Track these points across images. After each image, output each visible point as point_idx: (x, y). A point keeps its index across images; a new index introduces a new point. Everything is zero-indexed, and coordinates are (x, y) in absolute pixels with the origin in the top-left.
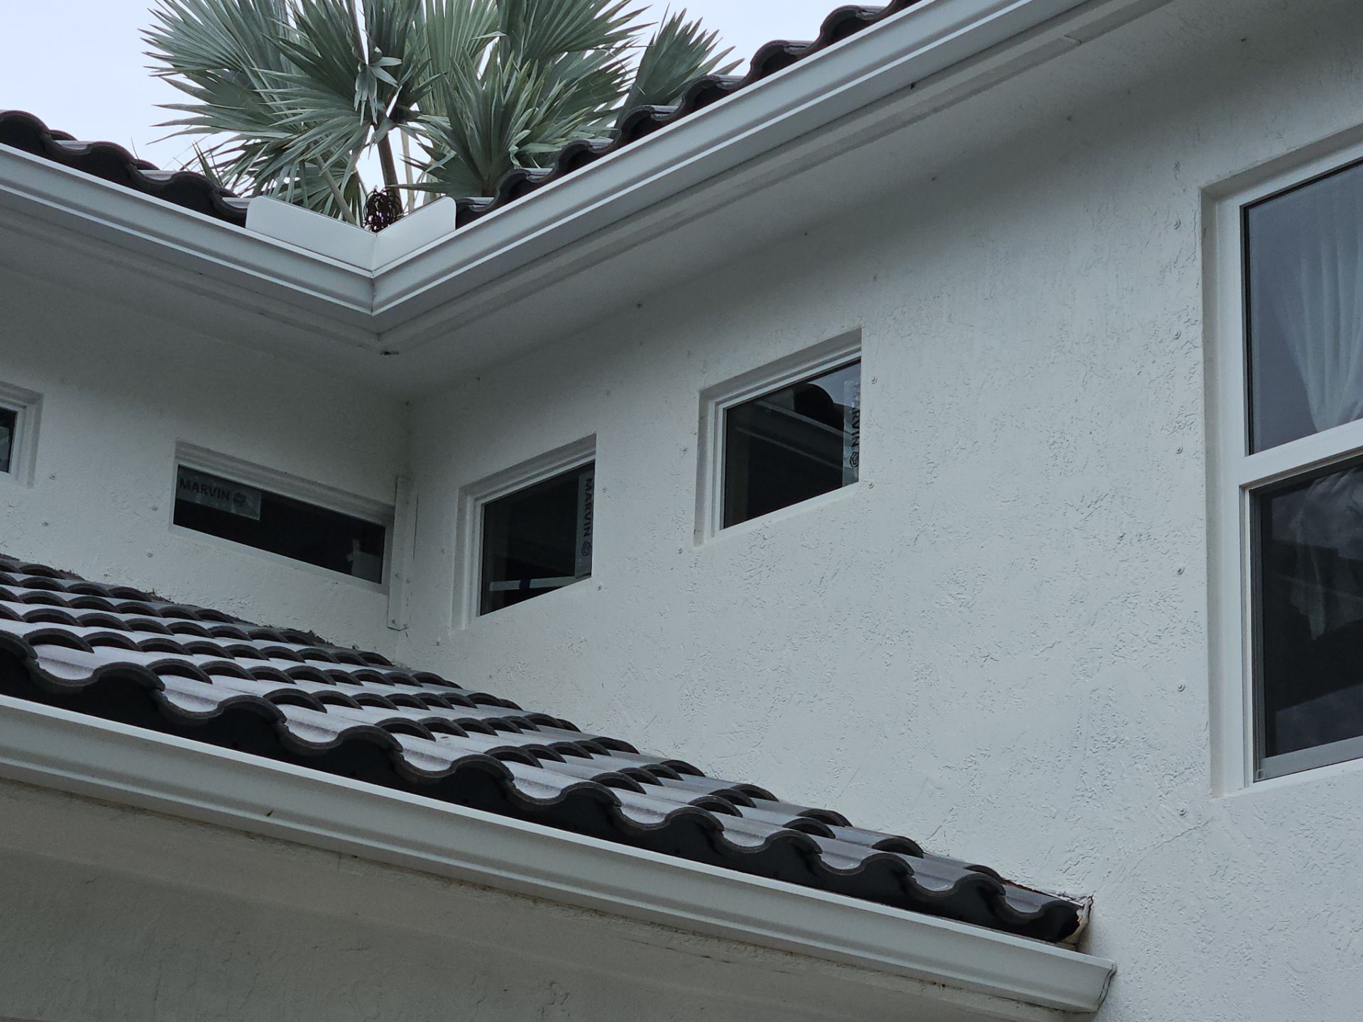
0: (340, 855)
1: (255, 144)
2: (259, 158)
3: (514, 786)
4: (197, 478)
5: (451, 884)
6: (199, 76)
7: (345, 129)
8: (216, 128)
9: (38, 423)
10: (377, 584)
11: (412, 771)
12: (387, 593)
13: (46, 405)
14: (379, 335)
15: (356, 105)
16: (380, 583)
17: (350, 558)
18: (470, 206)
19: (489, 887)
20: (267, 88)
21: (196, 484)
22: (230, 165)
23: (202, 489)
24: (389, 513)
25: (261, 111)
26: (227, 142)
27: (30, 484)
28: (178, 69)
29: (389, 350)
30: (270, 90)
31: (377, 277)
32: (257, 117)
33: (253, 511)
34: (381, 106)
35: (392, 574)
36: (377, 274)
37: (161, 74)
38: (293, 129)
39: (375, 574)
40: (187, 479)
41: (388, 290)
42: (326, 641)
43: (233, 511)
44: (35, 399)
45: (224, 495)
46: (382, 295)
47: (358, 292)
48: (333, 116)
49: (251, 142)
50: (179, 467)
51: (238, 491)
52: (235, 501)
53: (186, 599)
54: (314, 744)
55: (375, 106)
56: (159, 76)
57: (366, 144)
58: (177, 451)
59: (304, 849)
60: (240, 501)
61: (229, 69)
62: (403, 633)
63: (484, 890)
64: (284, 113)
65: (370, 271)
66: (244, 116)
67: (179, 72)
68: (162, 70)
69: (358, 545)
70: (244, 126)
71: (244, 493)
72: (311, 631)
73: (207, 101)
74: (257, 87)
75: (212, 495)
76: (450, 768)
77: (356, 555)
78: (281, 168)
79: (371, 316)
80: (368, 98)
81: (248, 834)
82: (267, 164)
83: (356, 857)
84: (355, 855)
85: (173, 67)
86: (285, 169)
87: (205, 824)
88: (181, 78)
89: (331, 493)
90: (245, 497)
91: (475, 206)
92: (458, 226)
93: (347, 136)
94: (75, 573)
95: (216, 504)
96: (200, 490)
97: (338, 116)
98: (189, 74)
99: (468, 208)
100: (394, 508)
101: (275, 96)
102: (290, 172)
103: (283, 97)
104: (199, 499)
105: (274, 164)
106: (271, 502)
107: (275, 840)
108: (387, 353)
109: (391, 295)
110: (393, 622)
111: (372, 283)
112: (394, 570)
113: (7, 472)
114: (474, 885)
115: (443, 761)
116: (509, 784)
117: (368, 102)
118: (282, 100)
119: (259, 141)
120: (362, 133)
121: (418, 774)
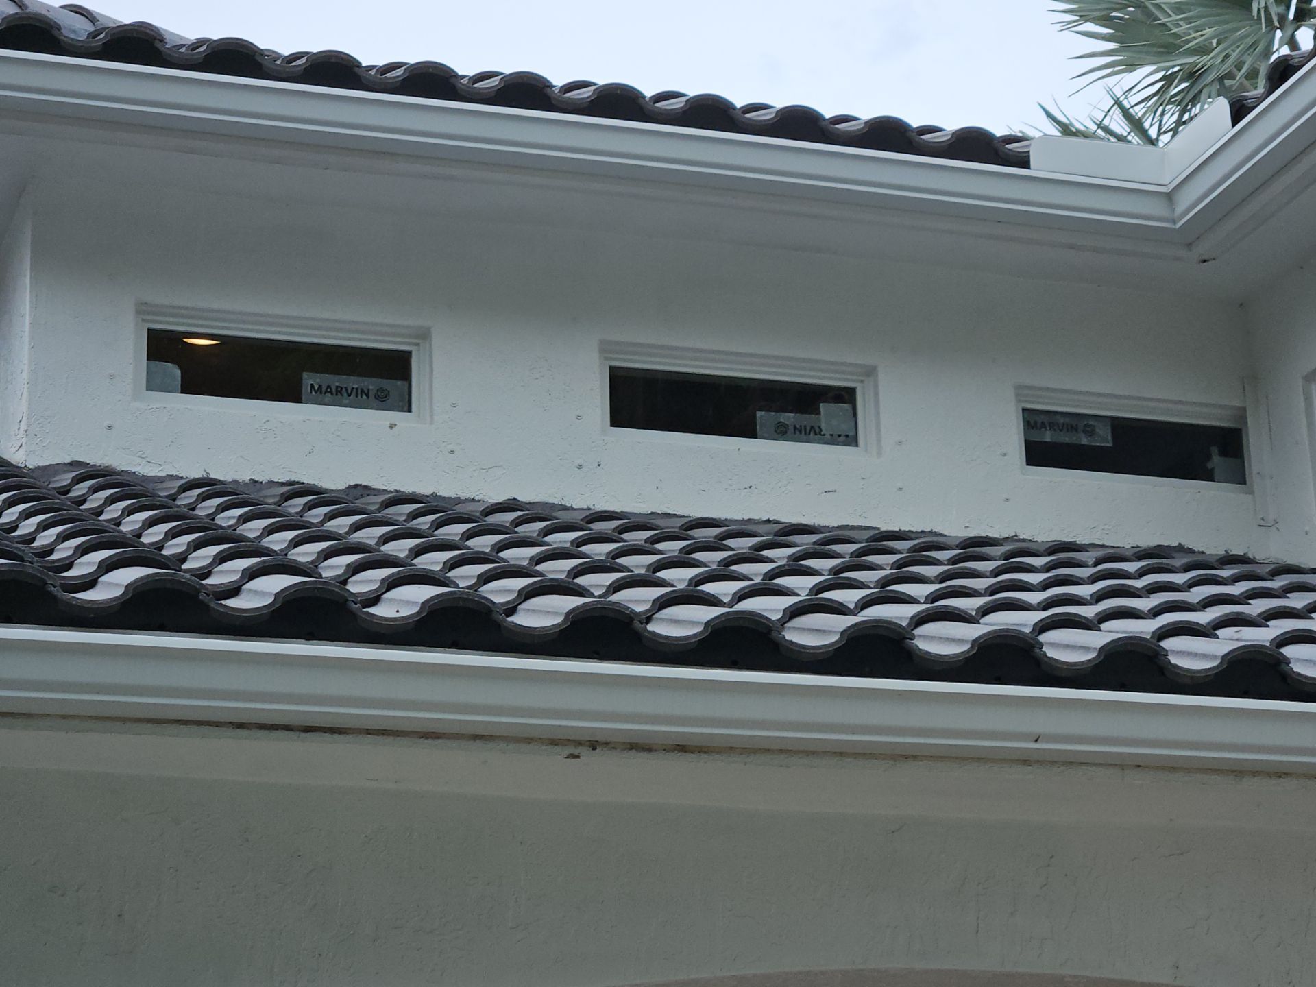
0: (1122, 767)
1: (1172, 73)
2: (1176, 87)
3: (1292, 669)
4: (1042, 417)
5: (1243, 777)
6: (1105, 20)
7: (1249, 41)
8: (1131, 66)
9: (876, 394)
10: (1243, 486)
11: (1182, 673)
12: (1252, 492)
13: (882, 376)
14: (1189, 245)
15: (1255, 12)
16: (1245, 483)
17: (1210, 465)
18: (1245, 102)
19: (1285, 774)
20: (1171, 16)
21: (1043, 423)
22: (1151, 98)
23: (1050, 426)
24: (1241, 415)
25: (1171, 40)
26: (1144, 78)
27: (879, 454)
28: (1084, 18)
29: (1205, 257)
30: (1175, 17)
31: (1171, 191)
32: (1167, 48)
33: (1104, 438)
34: (1281, 9)
35: (1254, 472)
36: (1171, 187)
37: (1068, 26)
38: (1203, 50)
39: (1239, 477)
40: (1033, 420)
41: (1185, 200)
42: (1197, 550)
43: (1084, 441)
44: (870, 372)
45: (1073, 429)
46: (1181, 207)
47: (1157, 208)
48: (1237, 29)
49: (1169, 72)
50: (1024, 410)
51: (1086, 423)
52: (1084, 431)
53: (1049, 535)
54: (1075, 664)
55: (1275, 10)
56: (1066, 29)
57: (1274, 49)
58: (1017, 395)
59: (1084, 767)
60: (1090, 432)
61: (1134, 7)
62: (1273, 529)
63: (1280, 777)
64: (1191, 36)
65: (1165, 186)
66: (1155, 49)
67: (1086, 21)
68: (1070, 22)
69: (1216, 451)
70: (1156, 59)
71: (1091, 422)
72: (1180, 544)
73: (1118, 43)
74: (1161, 18)
75: (1061, 430)
76: (1221, 663)
77: (1216, 461)
78: (1201, 91)
79: (1175, 229)
80: (1266, 3)
81: (1026, 762)
82: (1186, 92)
83: (1139, 766)
84: (1138, 764)
85: (1078, 18)
86: (1205, 92)
87: (979, 759)
88: (1090, 27)
89: (1180, 407)
90: (1094, 426)
91: (1249, 101)
92: (1234, 126)
93: (1254, 45)
94: (936, 530)
95: (1065, 438)
96: (1048, 429)
97: (1240, 30)
98: (1095, 20)
99: (1243, 105)
100: (1244, 409)
101: (1181, 23)
102: (1210, 93)
103: (1188, 20)
104: (1048, 437)
105: (1192, 90)
106: (1120, 426)
107: (1053, 763)
108: (1204, 261)
109: (1190, 202)
110: (1263, 519)
111: (1169, 197)
112: (1255, 469)
113: (857, 446)
114: (1269, 775)
115: (1214, 657)
116: (1287, 668)
117: (1266, 8)
118: (1187, 25)
119: (1176, 69)
120: (1268, 40)
121: (1189, 674)
